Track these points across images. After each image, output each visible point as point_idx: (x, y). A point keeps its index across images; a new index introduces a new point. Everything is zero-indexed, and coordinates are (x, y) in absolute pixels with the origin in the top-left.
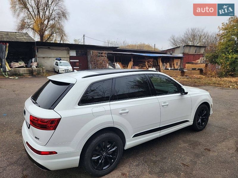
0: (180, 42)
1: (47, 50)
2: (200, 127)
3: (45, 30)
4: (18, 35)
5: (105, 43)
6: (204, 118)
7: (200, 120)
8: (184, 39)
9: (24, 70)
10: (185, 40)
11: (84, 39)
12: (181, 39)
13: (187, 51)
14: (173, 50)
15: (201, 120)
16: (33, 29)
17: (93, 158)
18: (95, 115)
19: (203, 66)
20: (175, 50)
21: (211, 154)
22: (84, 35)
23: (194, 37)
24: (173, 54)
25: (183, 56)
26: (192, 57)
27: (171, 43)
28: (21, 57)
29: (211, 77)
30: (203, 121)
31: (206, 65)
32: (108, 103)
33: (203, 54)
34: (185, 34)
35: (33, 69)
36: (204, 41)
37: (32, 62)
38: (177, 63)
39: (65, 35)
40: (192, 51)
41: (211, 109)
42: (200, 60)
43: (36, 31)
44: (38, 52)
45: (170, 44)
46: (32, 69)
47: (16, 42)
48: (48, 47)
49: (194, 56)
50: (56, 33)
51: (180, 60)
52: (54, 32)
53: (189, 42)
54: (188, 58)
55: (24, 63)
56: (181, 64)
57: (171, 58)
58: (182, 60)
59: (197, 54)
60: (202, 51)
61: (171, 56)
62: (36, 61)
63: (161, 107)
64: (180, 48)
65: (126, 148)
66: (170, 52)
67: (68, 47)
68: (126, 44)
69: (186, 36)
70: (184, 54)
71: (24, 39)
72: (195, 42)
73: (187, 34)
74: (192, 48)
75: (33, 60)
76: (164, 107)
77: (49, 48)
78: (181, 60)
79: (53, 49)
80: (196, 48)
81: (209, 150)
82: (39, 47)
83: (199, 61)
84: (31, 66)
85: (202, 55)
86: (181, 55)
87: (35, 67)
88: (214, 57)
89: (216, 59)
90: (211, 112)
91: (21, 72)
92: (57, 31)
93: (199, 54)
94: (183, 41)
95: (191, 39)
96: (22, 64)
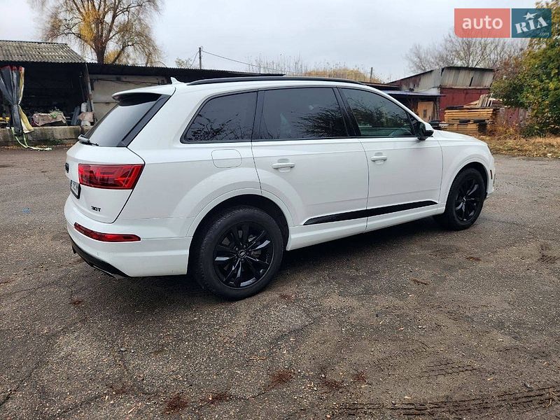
0: (433, 61)
1: (113, 83)
2: (463, 220)
3: (108, 39)
4: (45, 48)
5: (251, 67)
6: (473, 202)
7: (462, 206)
8: (445, 53)
9: (65, 132)
10: (447, 56)
11: (200, 58)
12: (437, 53)
13: (450, 80)
14: (415, 79)
15: (465, 205)
16: (79, 36)
17: (218, 259)
18: (218, 166)
19: (486, 114)
20: (420, 80)
21: (481, 265)
22: (200, 49)
23: (469, 49)
24: (415, 90)
25: (439, 94)
26: (463, 95)
27: (411, 65)
28: (55, 103)
29: (505, 138)
30: (469, 207)
31: (494, 110)
32: (249, 144)
33: (489, 89)
34: (446, 41)
35: (85, 128)
36: (492, 56)
37: (80, 112)
38: (425, 111)
39: (155, 49)
40: (463, 81)
41: (490, 182)
42: (481, 102)
43: (86, 41)
44: (93, 89)
45: (410, 68)
46: (82, 129)
47: (41, 62)
48: (114, 76)
49: (467, 93)
50: (133, 45)
51: (432, 103)
52: (130, 43)
53: (455, 61)
54: (453, 98)
55: (62, 114)
56: (436, 115)
57: (410, 100)
58: (437, 103)
59: (475, 89)
60: (488, 80)
61: (411, 94)
62: (89, 109)
63: (370, 162)
64: (433, 74)
65: (290, 247)
66: (408, 85)
67: (162, 76)
68: (301, 67)
69: (449, 45)
70: (442, 88)
71: (58, 57)
72: (470, 61)
73: (451, 41)
74: (463, 74)
75: (84, 106)
76: (378, 163)
77: (118, 80)
78: (435, 103)
79: (129, 82)
80: (472, 74)
81: (478, 259)
82: (95, 77)
83: (478, 103)
84: (79, 123)
85: (487, 90)
86: (435, 92)
87: (89, 124)
88: (514, 88)
89: (518, 95)
90: (491, 189)
91: (58, 136)
92: (136, 39)
93: (479, 88)
94: (442, 58)
95: (462, 54)
96: (59, 115)
